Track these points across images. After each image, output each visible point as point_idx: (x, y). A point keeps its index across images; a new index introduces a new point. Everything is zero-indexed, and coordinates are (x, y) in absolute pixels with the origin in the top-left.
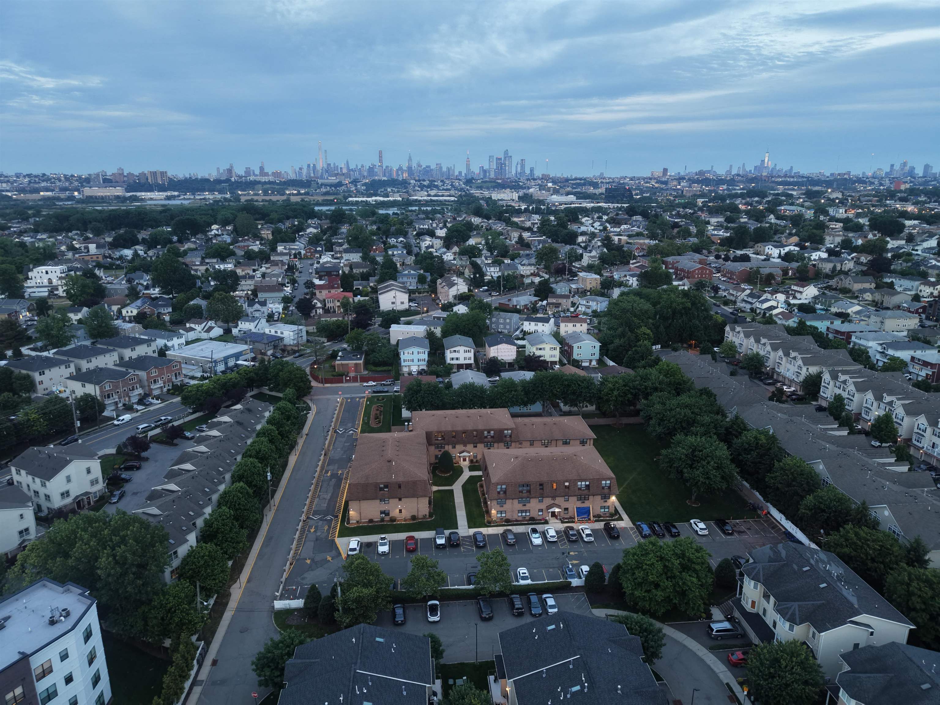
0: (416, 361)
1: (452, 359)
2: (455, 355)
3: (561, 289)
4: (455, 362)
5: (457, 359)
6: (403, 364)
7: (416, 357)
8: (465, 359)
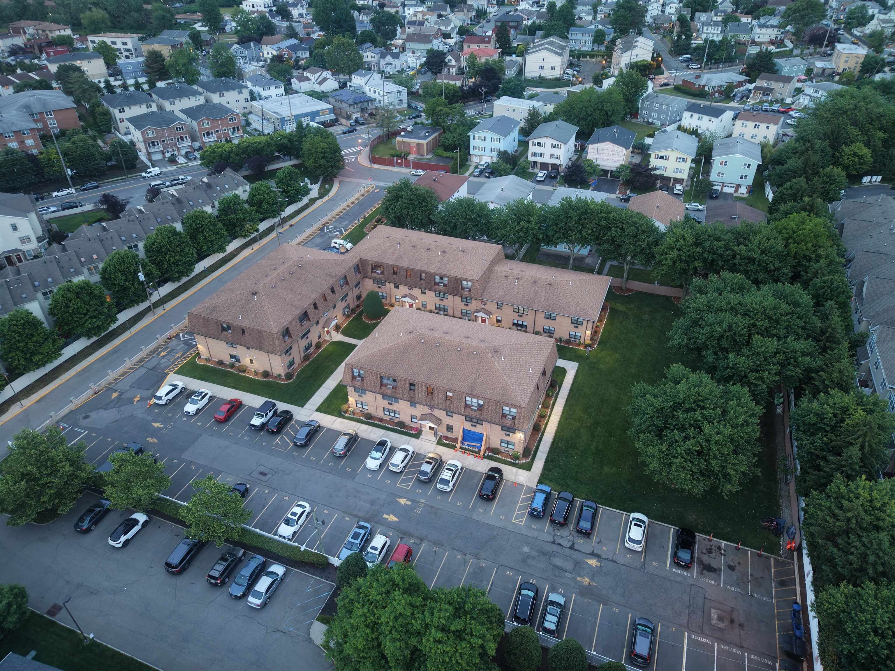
0: (488, 150)
1: (535, 154)
2: (538, 150)
3: (791, 67)
4: (538, 159)
5: (541, 155)
6: (472, 152)
7: (488, 145)
8: (552, 156)
